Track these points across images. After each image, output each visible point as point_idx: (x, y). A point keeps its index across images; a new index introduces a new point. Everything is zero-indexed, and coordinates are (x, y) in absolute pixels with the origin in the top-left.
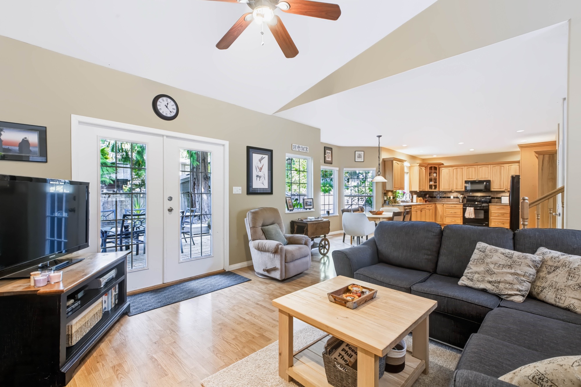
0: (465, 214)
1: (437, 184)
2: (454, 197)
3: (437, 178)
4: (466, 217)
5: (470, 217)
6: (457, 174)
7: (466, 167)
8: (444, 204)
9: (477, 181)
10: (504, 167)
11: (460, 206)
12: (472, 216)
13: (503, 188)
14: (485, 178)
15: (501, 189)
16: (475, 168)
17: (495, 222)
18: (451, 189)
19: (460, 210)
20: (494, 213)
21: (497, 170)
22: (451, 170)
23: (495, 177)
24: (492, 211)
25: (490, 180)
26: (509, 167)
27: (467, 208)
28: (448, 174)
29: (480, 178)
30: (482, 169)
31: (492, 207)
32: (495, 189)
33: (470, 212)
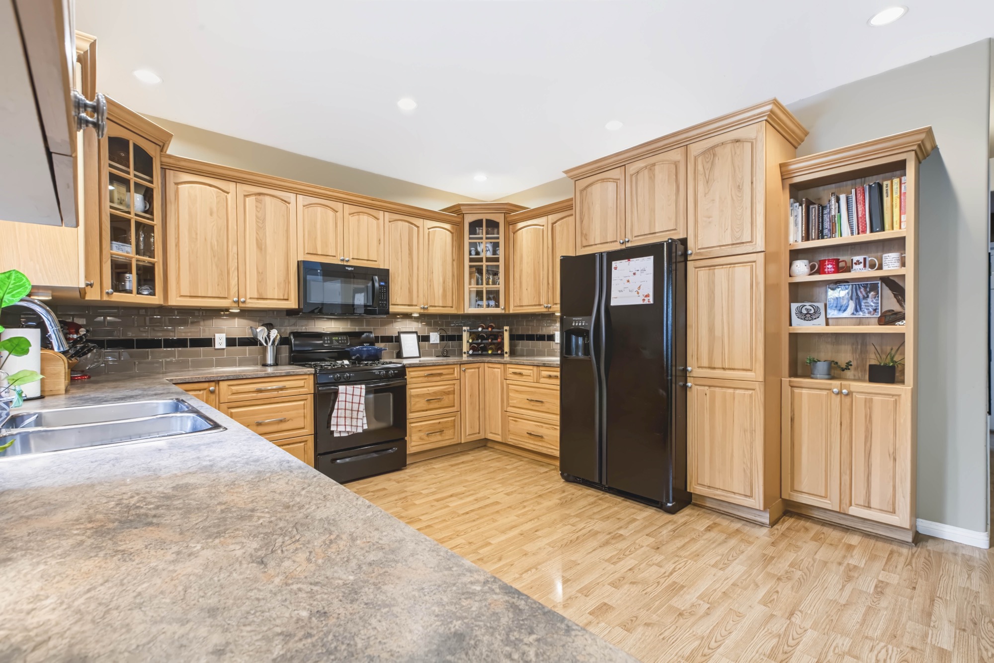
0: (334, 421)
1: (158, 259)
2: (231, 342)
3: (157, 222)
4: (336, 435)
5: (354, 430)
6: (261, 222)
7: (300, 197)
8: (217, 382)
9: (350, 269)
10: (418, 227)
11: (301, 383)
12: (361, 424)
13: (418, 301)
14: (367, 260)
15: (412, 305)
16: (337, 212)
17: (420, 429)
18: (236, 299)
19: (302, 403)
20: (418, 396)
21: (401, 236)
22: (229, 196)
23: (398, 260)
24: (412, 391)
25: (388, 270)
26: (430, 230)
27: (338, 390)
28: (211, 214)
29: (351, 257)
30: (359, 221)
31: (413, 374)
32: (398, 305)
33: (349, 406)
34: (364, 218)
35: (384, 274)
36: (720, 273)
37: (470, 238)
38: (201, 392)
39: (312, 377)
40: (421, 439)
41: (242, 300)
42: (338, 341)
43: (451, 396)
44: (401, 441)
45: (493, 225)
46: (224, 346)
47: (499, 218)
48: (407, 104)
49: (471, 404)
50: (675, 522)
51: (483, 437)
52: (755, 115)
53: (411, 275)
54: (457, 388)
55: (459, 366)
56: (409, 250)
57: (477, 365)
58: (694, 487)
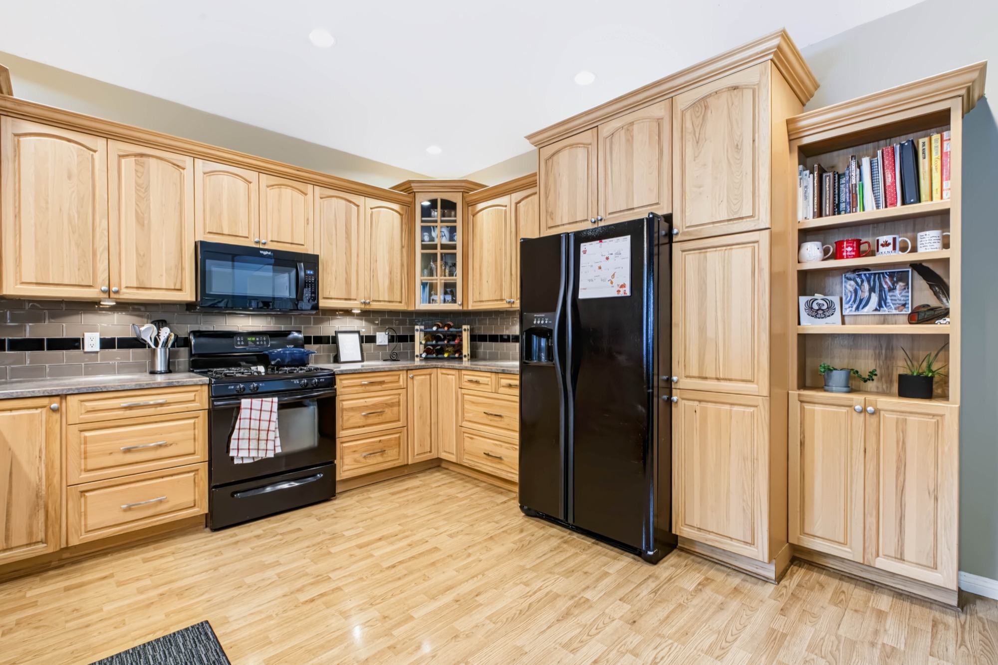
0: (233, 444)
2: (107, 344)
4: (236, 462)
5: (262, 455)
6: (141, 189)
7: (199, 162)
8: (63, 396)
9: (265, 253)
10: (358, 206)
11: (191, 396)
12: (272, 447)
13: (357, 294)
14: (292, 244)
15: (350, 299)
16: (250, 183)
17: (354, 449)
18: (105, 288)
19: (192, 421)
20: (352, 409)
21: (335, 215)
22: (96, 155)
23: (331, 244)
24: (344, 403)
25: (317, 256)
26: (374, 210)
27: (240, 403)
28: (70, 177)
29: (270, 239)
30: (280, 195)
31: (345, 382)
32: (331, 298)
33: (254, 424)
34: (287, 192)
35: (312, 261)
36: (713, 257)
37: (422, 221)
38: (39, 411)
39: (206, 388)
40: (356, 461)
41: (114, 289)
42: (255, 342)
43: (395, 409)
44: (330, 466)
45: (448, 206)
46: (97, 348)
47: (457, 198)
48: (321, 38)
49: (421, 417)
50: (657, 578)
51: (435, 457)
52: (758, 54)
53: (348, 263)
54: (403, 398)
55: (405, 372)
56: (347, 233)
57: (428, 371)
58: (680, 529)
